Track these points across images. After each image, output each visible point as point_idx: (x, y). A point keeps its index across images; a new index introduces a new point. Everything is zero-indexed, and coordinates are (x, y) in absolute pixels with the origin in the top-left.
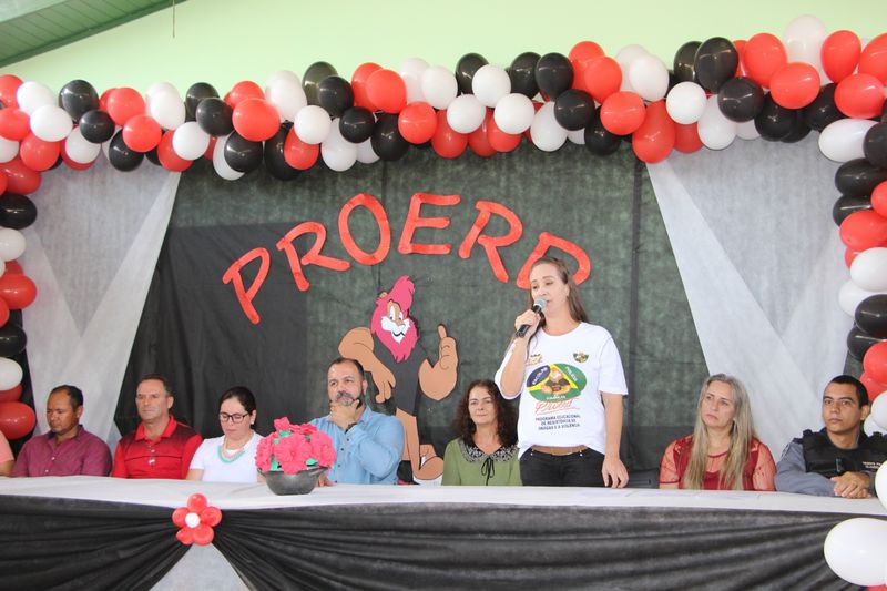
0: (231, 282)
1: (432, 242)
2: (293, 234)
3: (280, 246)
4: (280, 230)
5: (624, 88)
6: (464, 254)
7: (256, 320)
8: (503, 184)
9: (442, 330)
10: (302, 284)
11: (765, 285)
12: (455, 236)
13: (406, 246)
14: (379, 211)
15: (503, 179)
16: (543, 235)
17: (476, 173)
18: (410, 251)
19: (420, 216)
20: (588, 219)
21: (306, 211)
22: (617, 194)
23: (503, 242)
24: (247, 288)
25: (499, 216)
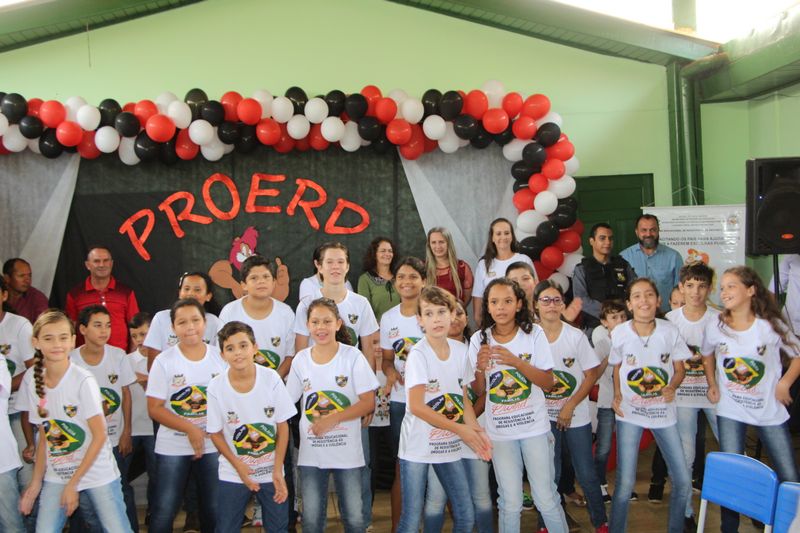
0: (126, 233)
1: (268, 205)
2: (171, 199)
3: (161, 208)
4: (161, 197)
5: (398, 117)
6: (290, 213)
7: (147, 258)
8: (312, 168)
9: (278, 261)
10: (179, 234)
11: (469, 230)
12: (283, 200)
13: (251, 208)
14: (231, 185)
15: (313, 166)
16: (340, 201)
17: (294, 161)
18: (253, 210)
19: (259, 188)
20: (367, 191)
21: (179, 185)
22: (383, 176)
23: (315, 204)
24: (139, 235)
25: (311, 189)
